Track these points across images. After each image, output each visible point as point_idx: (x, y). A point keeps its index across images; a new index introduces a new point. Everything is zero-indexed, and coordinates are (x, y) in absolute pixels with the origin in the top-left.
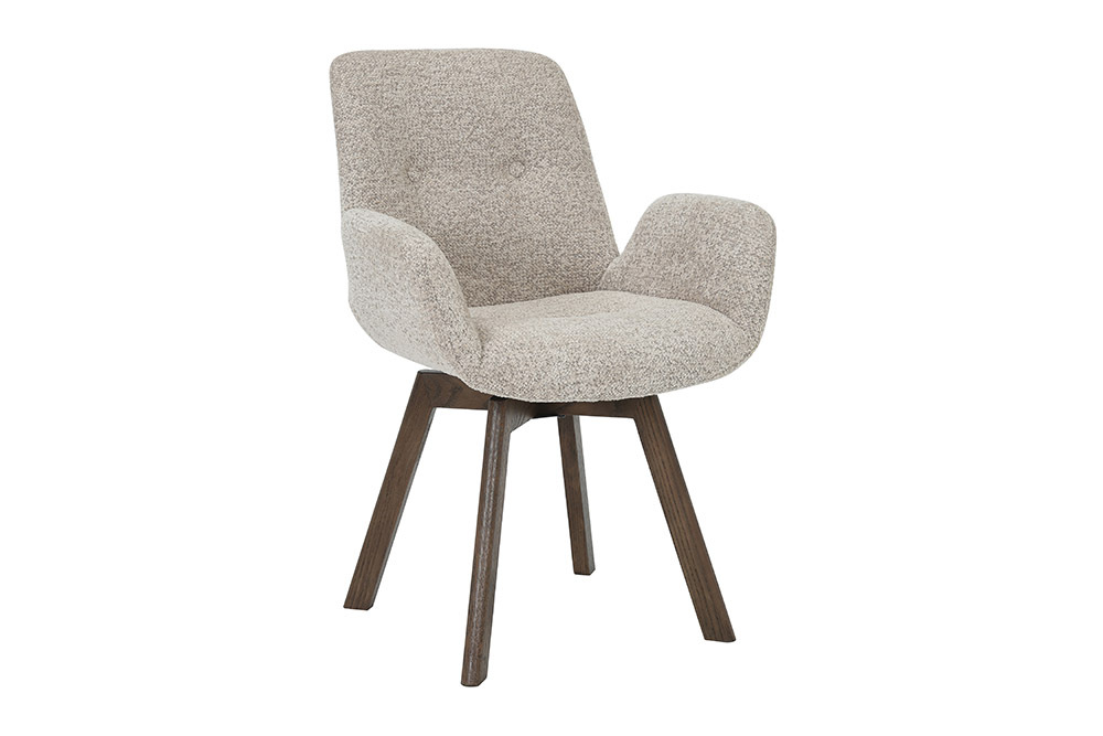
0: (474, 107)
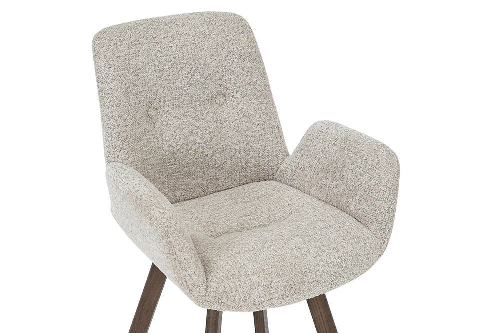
0: (191, 61)
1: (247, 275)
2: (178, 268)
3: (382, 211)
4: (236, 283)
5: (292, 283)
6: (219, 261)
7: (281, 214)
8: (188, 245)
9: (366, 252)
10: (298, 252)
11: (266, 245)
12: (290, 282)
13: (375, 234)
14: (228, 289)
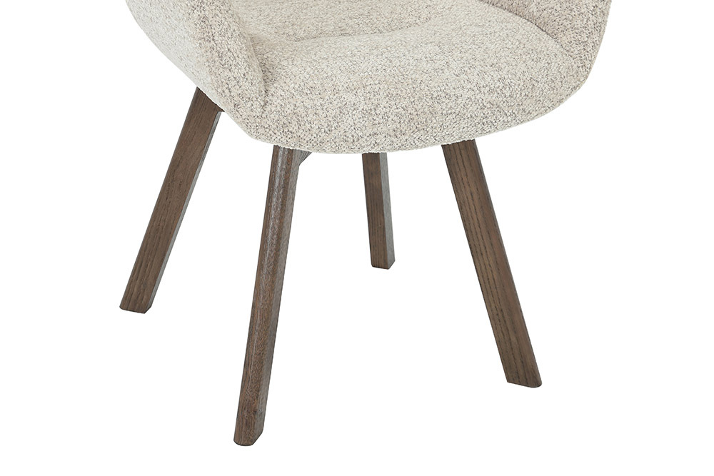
1: (335, 90)
2: (217, 64)
3: (583, 11)
4: (316, 102)
5: (412, 112)
6: (290, 67)
7: (411, 20)
8: (236, 28)
9: (549, 78)
10: (429, 65)
11: (375, 52)
12: (409, 109)
13: (568, 51)
14: (301, 110)
